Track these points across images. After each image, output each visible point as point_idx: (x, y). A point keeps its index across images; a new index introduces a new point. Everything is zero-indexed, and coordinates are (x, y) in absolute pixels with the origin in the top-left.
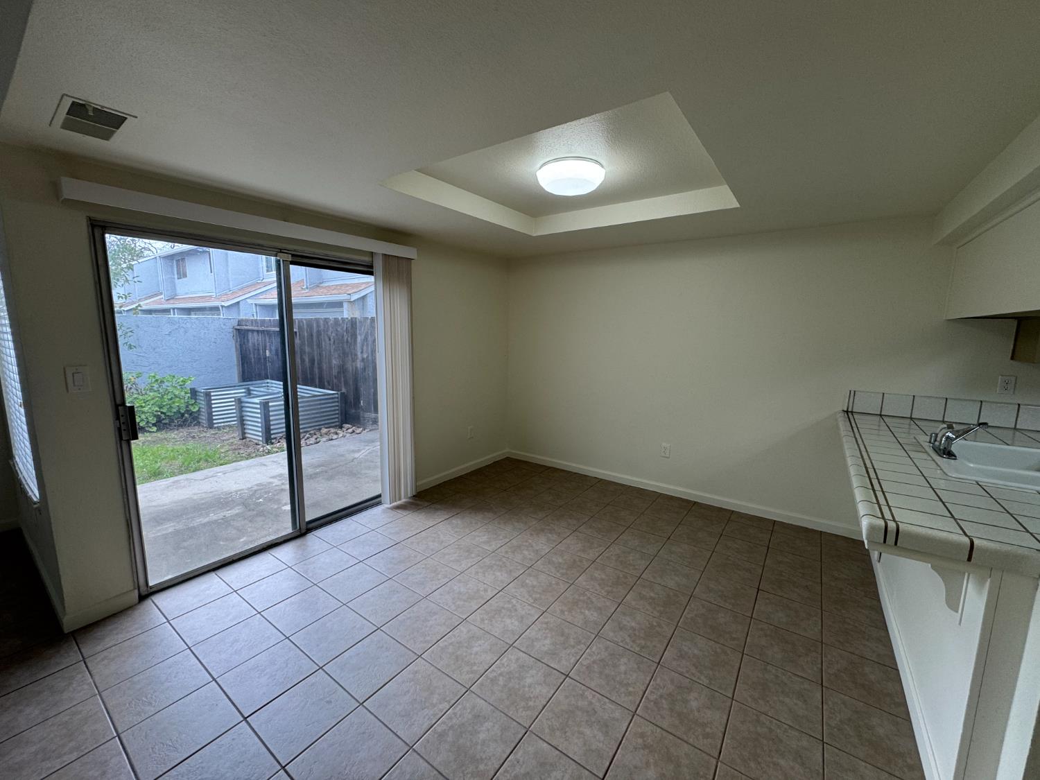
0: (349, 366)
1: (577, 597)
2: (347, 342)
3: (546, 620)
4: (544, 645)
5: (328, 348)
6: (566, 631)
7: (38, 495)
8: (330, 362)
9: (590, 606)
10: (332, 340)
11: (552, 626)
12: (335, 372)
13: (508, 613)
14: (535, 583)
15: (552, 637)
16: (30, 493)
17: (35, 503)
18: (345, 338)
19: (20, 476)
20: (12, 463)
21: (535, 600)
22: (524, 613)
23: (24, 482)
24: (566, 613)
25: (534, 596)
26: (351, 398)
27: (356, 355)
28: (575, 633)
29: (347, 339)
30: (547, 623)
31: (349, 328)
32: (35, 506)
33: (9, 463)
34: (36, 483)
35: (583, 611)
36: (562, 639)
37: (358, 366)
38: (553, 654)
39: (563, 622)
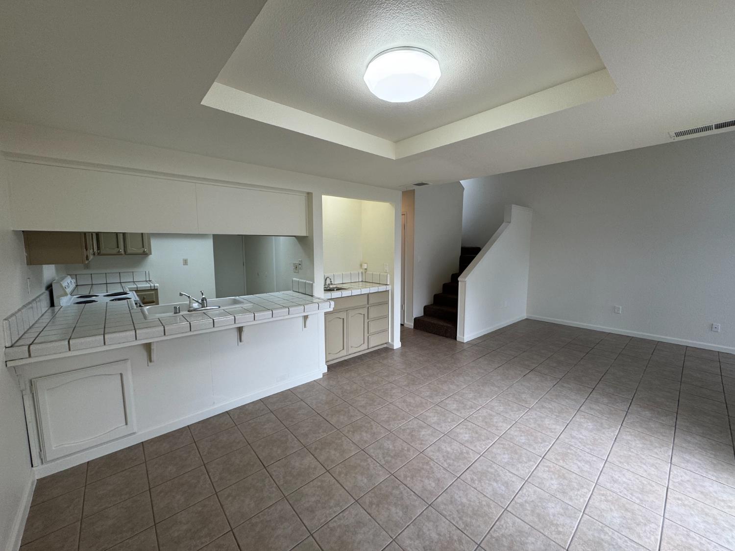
1: (393, 461)
3: (422, 446)
4: (425, 431)
6: (409, 437)
9: (386, 451)
11: (418, 442)
13: (449, 456)
14: (426, 481)
15: (420, 435)
21: (427, 463)
22: (438, 454)
24: (406, 449)
25: (428, 467)
28: (404, 435)
30: (421, 444)
35: (393, 448)
36: (413, 433)
38: (421, 427)
39: (409, 443)
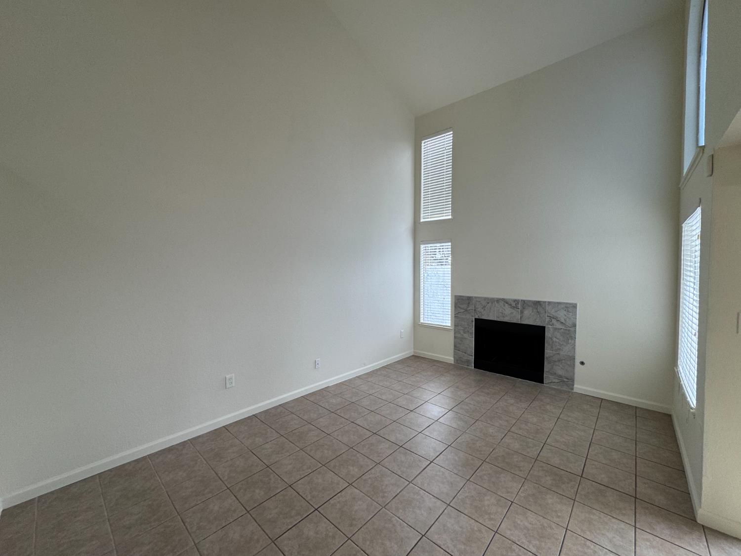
7: (695, 402)
16: (689, 399)
17: (692, 408)
19: (682, 382)
20: (676, 370)
23: (685, 389)
32: (692, 410)
33: (674, 370)
34: (695, 393)
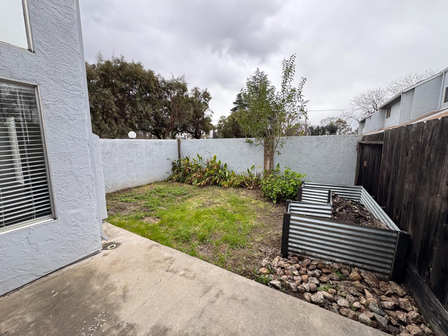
0: (423, 199)
2: (428, 160)
5: (404, 166)
8: (402, 186)
10: (410, 156)
12: (405, 201)
18: (426, 154)
26: (417, 250)
27: (437, 185)
29: (429, 156)
31: (436, 138)
37: (437, 204)
